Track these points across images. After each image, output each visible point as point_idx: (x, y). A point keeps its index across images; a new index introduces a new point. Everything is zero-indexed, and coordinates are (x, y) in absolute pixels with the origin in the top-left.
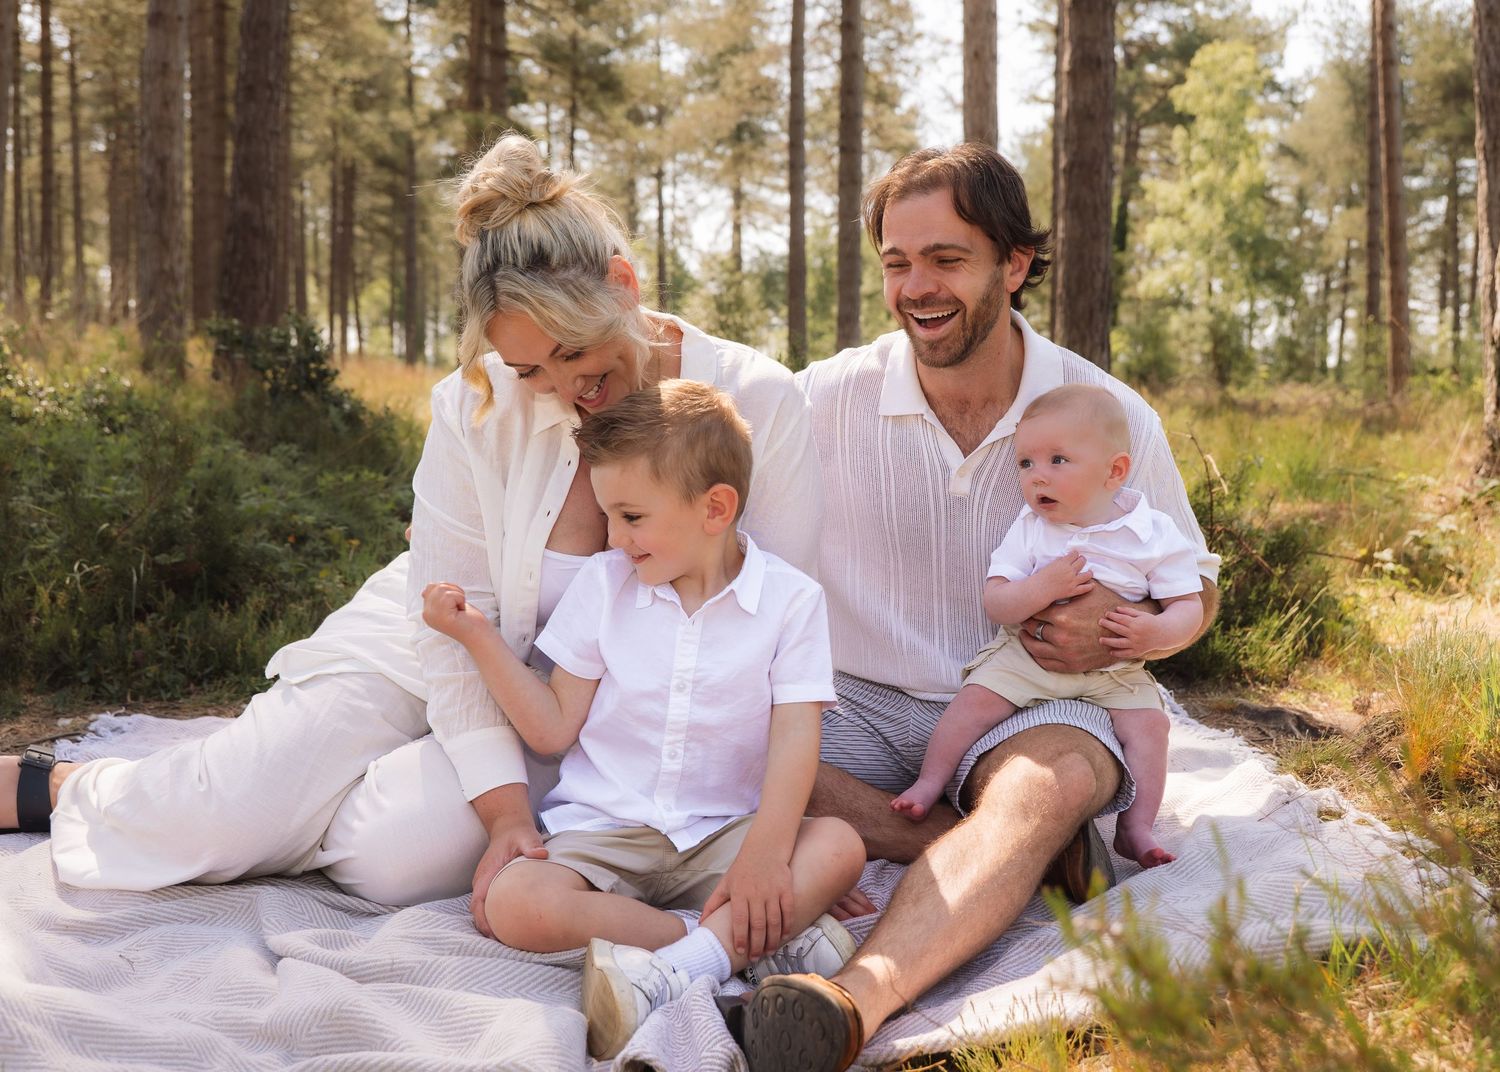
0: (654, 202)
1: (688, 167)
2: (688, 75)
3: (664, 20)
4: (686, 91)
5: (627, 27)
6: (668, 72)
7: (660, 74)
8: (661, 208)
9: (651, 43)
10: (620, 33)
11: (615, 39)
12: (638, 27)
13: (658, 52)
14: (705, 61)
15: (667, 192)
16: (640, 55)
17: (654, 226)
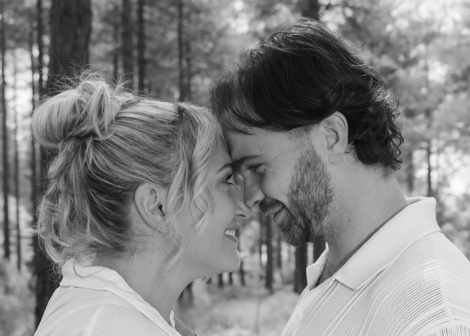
0: (425, 166)
1: (449, 143)
2: (447, 83)
3: (431, 47)
4: (445, 93)
5: (406, 55)
6: (433, 82)
7: (427, 83)
8: (430, 170)
9: (422, 63)
10: (402, 58)
11: (397, 62)
12: (413, 54)
13: (426, 68)
14: (459, 73)
15: (433, 158)
16: (414, 73)
17: (425, 179)
